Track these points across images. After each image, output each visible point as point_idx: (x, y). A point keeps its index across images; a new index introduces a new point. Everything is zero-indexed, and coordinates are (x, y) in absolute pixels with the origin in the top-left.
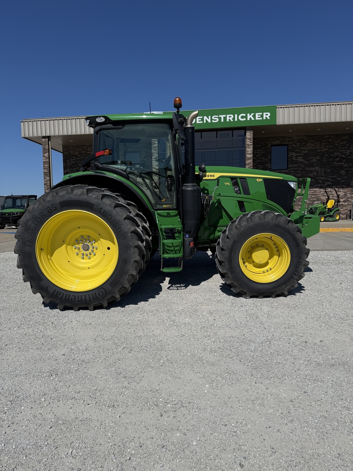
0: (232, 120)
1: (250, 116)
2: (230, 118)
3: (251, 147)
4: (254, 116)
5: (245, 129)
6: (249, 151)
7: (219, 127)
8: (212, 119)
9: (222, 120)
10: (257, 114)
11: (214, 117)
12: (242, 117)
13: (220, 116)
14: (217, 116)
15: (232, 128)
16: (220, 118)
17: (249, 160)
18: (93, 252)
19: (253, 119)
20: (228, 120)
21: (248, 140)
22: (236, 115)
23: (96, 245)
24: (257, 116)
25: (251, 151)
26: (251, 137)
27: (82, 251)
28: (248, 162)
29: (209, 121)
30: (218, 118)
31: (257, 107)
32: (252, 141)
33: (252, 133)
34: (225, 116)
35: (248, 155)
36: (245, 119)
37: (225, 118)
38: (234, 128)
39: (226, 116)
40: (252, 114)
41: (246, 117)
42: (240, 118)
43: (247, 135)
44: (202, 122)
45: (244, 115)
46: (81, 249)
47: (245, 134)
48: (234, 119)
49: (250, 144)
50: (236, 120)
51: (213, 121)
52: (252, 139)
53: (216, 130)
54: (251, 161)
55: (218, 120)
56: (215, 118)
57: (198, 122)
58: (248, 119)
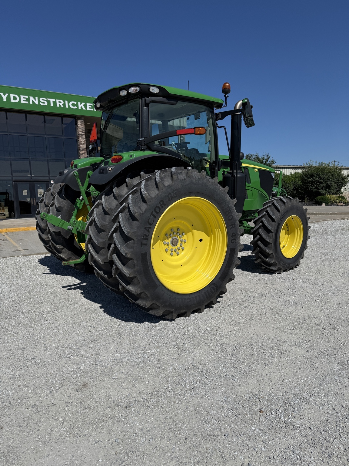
0: (62, 106)
1: (81, 105)
2: (60, 103)
3: (84, 137)
4: (85, 106)
5: (75, 118)
6: (82, 141)
7: (48, 111)
8: (39, 102)
9: (52, 105)
10: (88, 104)
11: (42, 100)
12: (73, 105)
13: (49, 99)
14: (46, 99)
15: (62, 115)
16: (49, 102)
17: (82, 150)
18: (181, 246)
19: (84, 109)
20: (58, 106)
21: (80, 130)
22: (66, 102)
23: (184, 237)
24: (88, 107)
25: (84, 141)
26: (83, 127)
27: (171, 247)
28: (82, 153)
29: (37, 103)
30: (47, 101)
31: (88, 97)
32: (84, 131)
33: (83, 122)
34: (54, 100)
35: (81, 146)
36: (75, 107)
37: (55, 103)
38: (63, 115)
39: (56, 100)
40: (83, 104)
41: (77, 105)
42: (71, 105)
43: (79, 124)
44: (27, 102)
45: (75, 103)
46: (170, 245)
47: (76, 123)
48: (64, 105)
49: (82, 134)
50: (67, 106)
51: (41, 104)
52: (84, 129)
53: (44, 114)
54: (85, 152)
55: (46, 104)
56: (44, 102)
57: (22, 102)
58: (80, 108)
